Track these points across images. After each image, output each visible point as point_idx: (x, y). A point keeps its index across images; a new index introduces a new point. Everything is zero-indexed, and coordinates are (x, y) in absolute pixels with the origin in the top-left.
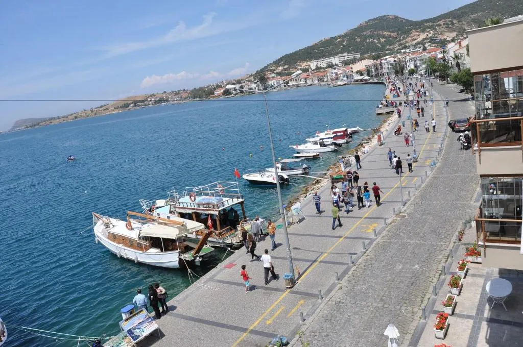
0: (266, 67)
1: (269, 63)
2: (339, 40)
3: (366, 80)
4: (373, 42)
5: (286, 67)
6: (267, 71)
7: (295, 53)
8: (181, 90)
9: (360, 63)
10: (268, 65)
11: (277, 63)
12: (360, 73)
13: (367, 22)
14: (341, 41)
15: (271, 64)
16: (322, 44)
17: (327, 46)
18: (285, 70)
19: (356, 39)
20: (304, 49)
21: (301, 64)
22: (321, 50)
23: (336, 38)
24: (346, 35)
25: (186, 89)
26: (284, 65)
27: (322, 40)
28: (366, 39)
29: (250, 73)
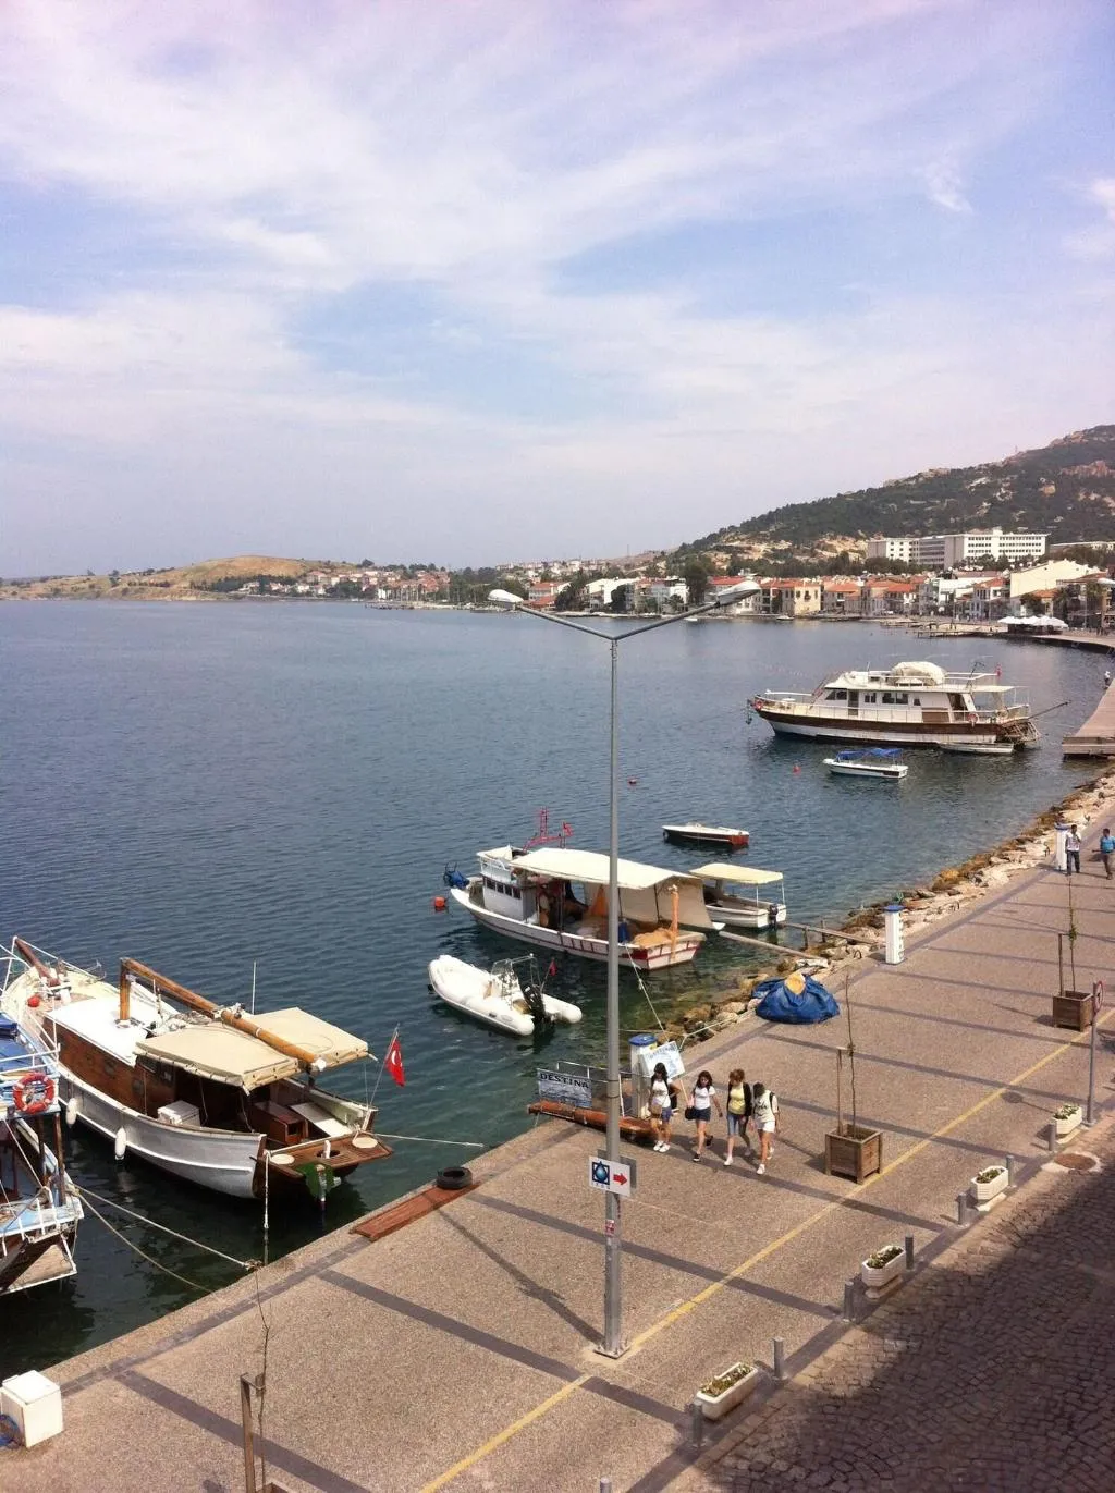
0: (713, 537)
1: (726, 526)
2: (983, 480)
3: (1051, 630)
4: (1100, 504)
5: (784, 545)
6: (719, 549)
7: (822, 506)
8: (422, 567)
9: (1040, 570)
10: (723, 532)
11: (755, 528)
12: (1034, 603)
13: (1088, 434)
14: (987, 485)
15: (732, 528)
16: (921, 486)
17: (934, 496)
18: (777, 554)
19: (1041, 485)
20: (853, 495)
21: (834, 543)
22: (910, 506)
23: (971, 473)
24: (1008, 468)
25: (438, 567)
26: (776, 538)
27: (920, 475)
28: (1076, 492)
29: (659, 548)
